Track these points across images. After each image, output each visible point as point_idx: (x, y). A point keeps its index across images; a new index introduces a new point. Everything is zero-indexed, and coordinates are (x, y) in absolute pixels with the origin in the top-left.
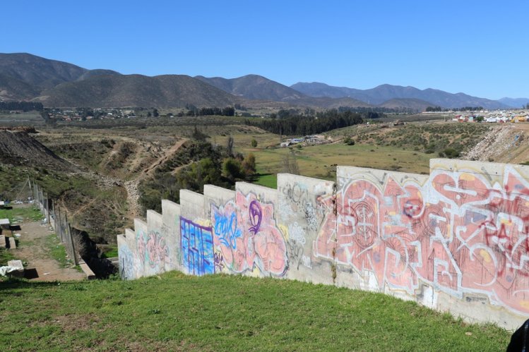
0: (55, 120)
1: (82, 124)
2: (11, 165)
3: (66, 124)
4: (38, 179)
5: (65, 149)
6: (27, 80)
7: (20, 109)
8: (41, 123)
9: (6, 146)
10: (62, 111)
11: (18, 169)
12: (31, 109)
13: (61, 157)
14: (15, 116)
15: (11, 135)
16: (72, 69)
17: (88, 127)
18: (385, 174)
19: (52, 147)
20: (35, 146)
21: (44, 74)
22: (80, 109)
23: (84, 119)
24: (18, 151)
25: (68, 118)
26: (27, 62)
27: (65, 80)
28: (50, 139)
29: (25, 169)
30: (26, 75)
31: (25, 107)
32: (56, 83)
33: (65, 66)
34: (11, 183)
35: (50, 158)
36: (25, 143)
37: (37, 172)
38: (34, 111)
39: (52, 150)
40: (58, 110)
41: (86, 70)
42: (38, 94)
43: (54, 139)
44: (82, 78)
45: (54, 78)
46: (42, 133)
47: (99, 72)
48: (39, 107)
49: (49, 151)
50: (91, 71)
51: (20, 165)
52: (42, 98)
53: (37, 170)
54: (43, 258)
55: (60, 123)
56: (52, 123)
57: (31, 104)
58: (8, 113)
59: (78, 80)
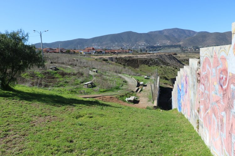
0: (185, 51)
1: (194, 52)
2: (165, 66)
3: (188, 52)
4: (174, 71)
5: (185, 60)
6: (176, 37)
7: (174, 47)
8: (180, 52)
9: (164, 59)
10: (187, 47)
11: (167, 67)
12: (177, 47)
13: (183, 63)
14: (172, 49)
15: (166, 56)
16: (192, 32)
17: (196, 53)
18: (213, 48)
19: (180, 60)
20: (174, 59)
21: (182, 35)
22: (194, 47)
23: (195, 50)
24: (168, 61)
25: (189, 50)
26: (176, 31)
27: (189, 36)
28: (181, 57)
29: (170, 67)
30: (176, 35)
31: (175, 46)
32: (186, 37)
33: (189, 31)
34: (164, 72)
35: (179, 64)
36: (171, 58)
37: (173, 68)
38: (178, 48)
39: (180, 61)
40: (186, 47)
41: (197, 32)
42: (180, 42)
43: (182, 57)
44: (195, 35)
45: (185, 36)
46: (179, 55)
47: (201, 32)
48: (180, 46)
49: (179, 61)
50: (198, 32)
51: (168, 66)
52: (181, 43)
53: (174, 67)
54: (145, 97)
55: (186, 52)
56: (184, 51)
57: (177, 45)
58: (170, 49)
59: (194, 36)
